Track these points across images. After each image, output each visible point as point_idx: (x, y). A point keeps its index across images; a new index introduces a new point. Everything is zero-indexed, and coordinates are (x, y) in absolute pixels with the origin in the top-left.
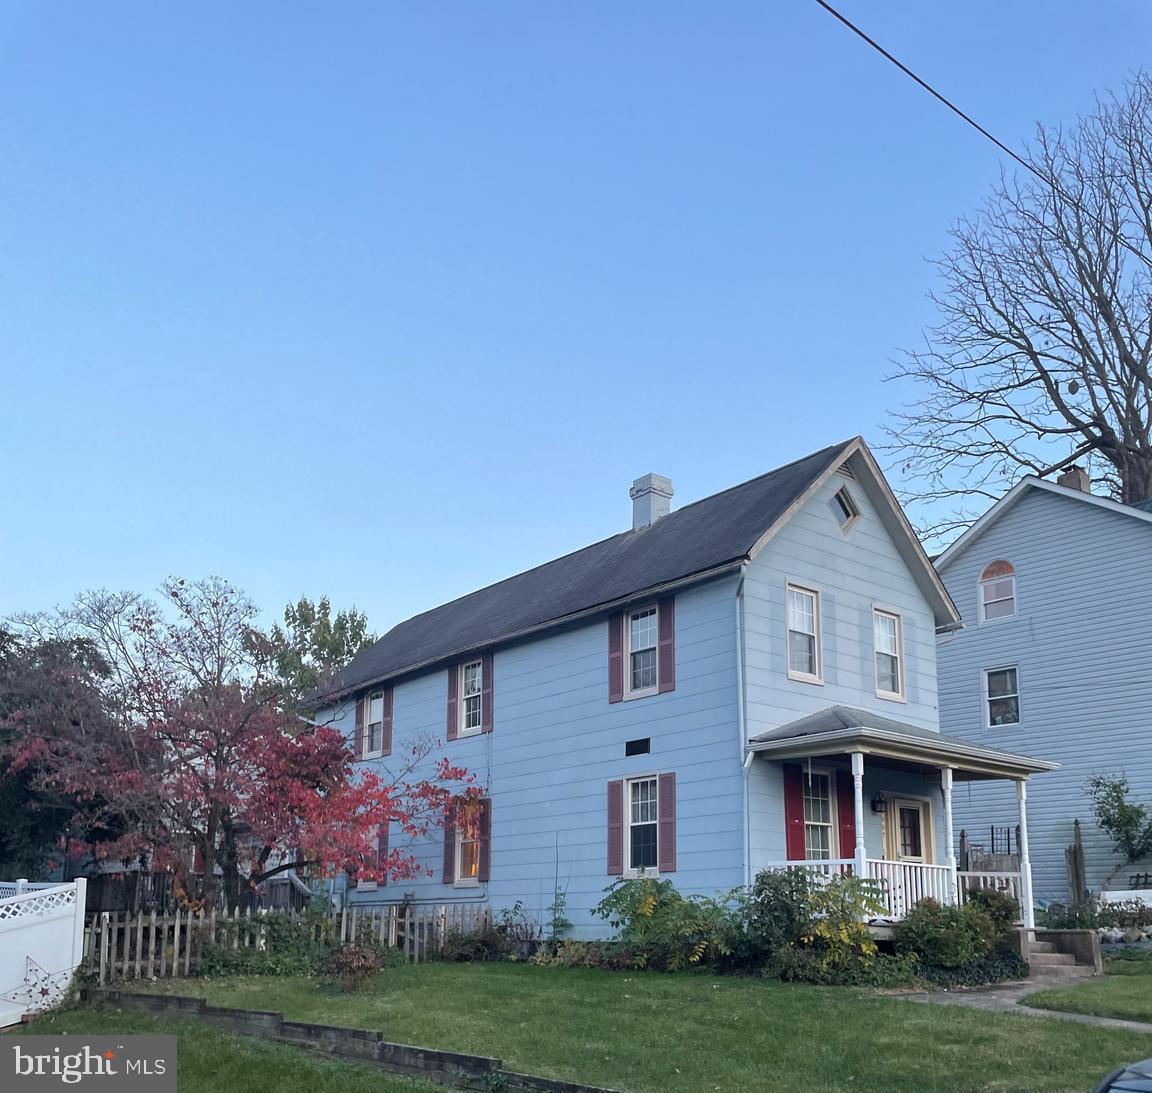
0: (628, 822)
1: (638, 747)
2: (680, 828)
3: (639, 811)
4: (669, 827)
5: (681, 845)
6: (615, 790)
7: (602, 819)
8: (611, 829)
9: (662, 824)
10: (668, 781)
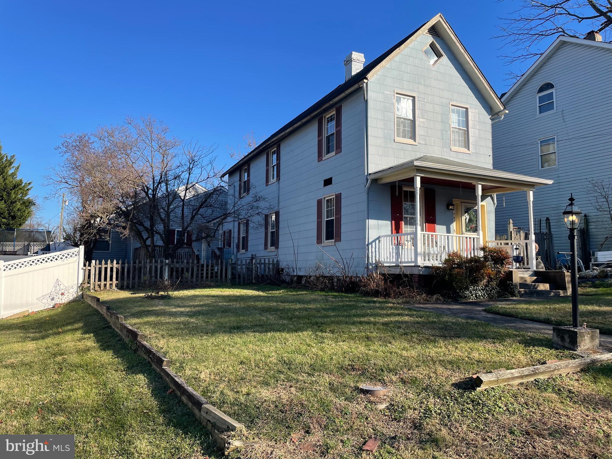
0: (325, 219)
1: (328, 182)
2: (343, 220)
3: (329, 214)
4: (339, 219)
5: (343, 229)
6: (319, 202)
7: (315, 218)
8: (318, 222)
9: (335, 218)
10: (338, 197)
